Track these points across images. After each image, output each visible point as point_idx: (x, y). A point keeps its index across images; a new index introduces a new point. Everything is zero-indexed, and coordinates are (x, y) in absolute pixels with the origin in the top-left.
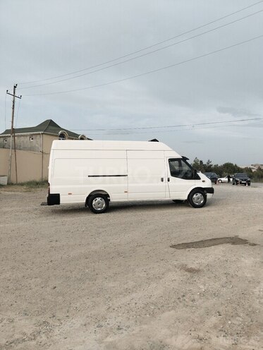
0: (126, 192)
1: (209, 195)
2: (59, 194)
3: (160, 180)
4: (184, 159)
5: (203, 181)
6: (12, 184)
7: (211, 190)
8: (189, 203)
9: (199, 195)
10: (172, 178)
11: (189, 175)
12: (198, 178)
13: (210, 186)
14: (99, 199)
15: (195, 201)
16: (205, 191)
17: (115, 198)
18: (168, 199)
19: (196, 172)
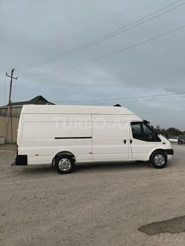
0: (90, 153)
1: (169, 157)
2: (26, 156)
3: (123, 142)
4: (146, 122)
5: (164, 143)
6: (8, 143)
7: (171, 152)
8: (150, 163)
9: (160, 156)
10: (134, 140)
11: (150, 137)
12: (159, 140)
13: (170, 148)
14: (64, 160)
15: (156, 162)
16: (166, 153)
17: (80, 159)
18: (130, 160)
19: (157, 135)
